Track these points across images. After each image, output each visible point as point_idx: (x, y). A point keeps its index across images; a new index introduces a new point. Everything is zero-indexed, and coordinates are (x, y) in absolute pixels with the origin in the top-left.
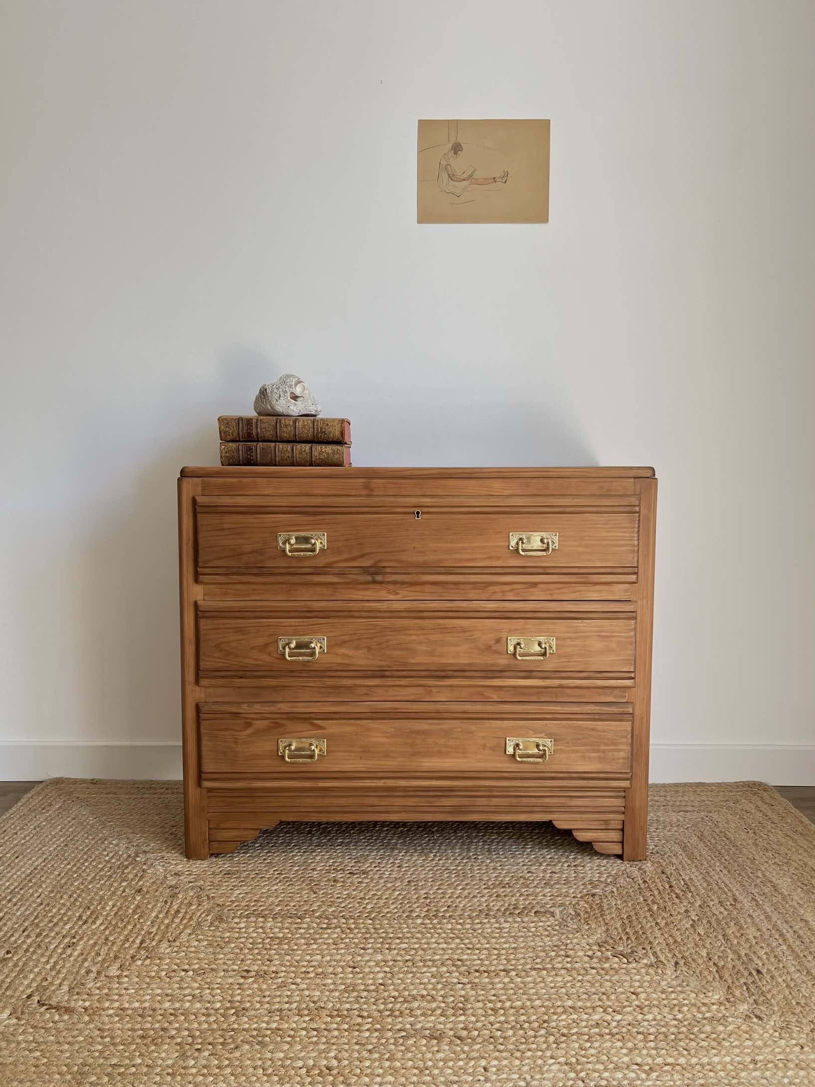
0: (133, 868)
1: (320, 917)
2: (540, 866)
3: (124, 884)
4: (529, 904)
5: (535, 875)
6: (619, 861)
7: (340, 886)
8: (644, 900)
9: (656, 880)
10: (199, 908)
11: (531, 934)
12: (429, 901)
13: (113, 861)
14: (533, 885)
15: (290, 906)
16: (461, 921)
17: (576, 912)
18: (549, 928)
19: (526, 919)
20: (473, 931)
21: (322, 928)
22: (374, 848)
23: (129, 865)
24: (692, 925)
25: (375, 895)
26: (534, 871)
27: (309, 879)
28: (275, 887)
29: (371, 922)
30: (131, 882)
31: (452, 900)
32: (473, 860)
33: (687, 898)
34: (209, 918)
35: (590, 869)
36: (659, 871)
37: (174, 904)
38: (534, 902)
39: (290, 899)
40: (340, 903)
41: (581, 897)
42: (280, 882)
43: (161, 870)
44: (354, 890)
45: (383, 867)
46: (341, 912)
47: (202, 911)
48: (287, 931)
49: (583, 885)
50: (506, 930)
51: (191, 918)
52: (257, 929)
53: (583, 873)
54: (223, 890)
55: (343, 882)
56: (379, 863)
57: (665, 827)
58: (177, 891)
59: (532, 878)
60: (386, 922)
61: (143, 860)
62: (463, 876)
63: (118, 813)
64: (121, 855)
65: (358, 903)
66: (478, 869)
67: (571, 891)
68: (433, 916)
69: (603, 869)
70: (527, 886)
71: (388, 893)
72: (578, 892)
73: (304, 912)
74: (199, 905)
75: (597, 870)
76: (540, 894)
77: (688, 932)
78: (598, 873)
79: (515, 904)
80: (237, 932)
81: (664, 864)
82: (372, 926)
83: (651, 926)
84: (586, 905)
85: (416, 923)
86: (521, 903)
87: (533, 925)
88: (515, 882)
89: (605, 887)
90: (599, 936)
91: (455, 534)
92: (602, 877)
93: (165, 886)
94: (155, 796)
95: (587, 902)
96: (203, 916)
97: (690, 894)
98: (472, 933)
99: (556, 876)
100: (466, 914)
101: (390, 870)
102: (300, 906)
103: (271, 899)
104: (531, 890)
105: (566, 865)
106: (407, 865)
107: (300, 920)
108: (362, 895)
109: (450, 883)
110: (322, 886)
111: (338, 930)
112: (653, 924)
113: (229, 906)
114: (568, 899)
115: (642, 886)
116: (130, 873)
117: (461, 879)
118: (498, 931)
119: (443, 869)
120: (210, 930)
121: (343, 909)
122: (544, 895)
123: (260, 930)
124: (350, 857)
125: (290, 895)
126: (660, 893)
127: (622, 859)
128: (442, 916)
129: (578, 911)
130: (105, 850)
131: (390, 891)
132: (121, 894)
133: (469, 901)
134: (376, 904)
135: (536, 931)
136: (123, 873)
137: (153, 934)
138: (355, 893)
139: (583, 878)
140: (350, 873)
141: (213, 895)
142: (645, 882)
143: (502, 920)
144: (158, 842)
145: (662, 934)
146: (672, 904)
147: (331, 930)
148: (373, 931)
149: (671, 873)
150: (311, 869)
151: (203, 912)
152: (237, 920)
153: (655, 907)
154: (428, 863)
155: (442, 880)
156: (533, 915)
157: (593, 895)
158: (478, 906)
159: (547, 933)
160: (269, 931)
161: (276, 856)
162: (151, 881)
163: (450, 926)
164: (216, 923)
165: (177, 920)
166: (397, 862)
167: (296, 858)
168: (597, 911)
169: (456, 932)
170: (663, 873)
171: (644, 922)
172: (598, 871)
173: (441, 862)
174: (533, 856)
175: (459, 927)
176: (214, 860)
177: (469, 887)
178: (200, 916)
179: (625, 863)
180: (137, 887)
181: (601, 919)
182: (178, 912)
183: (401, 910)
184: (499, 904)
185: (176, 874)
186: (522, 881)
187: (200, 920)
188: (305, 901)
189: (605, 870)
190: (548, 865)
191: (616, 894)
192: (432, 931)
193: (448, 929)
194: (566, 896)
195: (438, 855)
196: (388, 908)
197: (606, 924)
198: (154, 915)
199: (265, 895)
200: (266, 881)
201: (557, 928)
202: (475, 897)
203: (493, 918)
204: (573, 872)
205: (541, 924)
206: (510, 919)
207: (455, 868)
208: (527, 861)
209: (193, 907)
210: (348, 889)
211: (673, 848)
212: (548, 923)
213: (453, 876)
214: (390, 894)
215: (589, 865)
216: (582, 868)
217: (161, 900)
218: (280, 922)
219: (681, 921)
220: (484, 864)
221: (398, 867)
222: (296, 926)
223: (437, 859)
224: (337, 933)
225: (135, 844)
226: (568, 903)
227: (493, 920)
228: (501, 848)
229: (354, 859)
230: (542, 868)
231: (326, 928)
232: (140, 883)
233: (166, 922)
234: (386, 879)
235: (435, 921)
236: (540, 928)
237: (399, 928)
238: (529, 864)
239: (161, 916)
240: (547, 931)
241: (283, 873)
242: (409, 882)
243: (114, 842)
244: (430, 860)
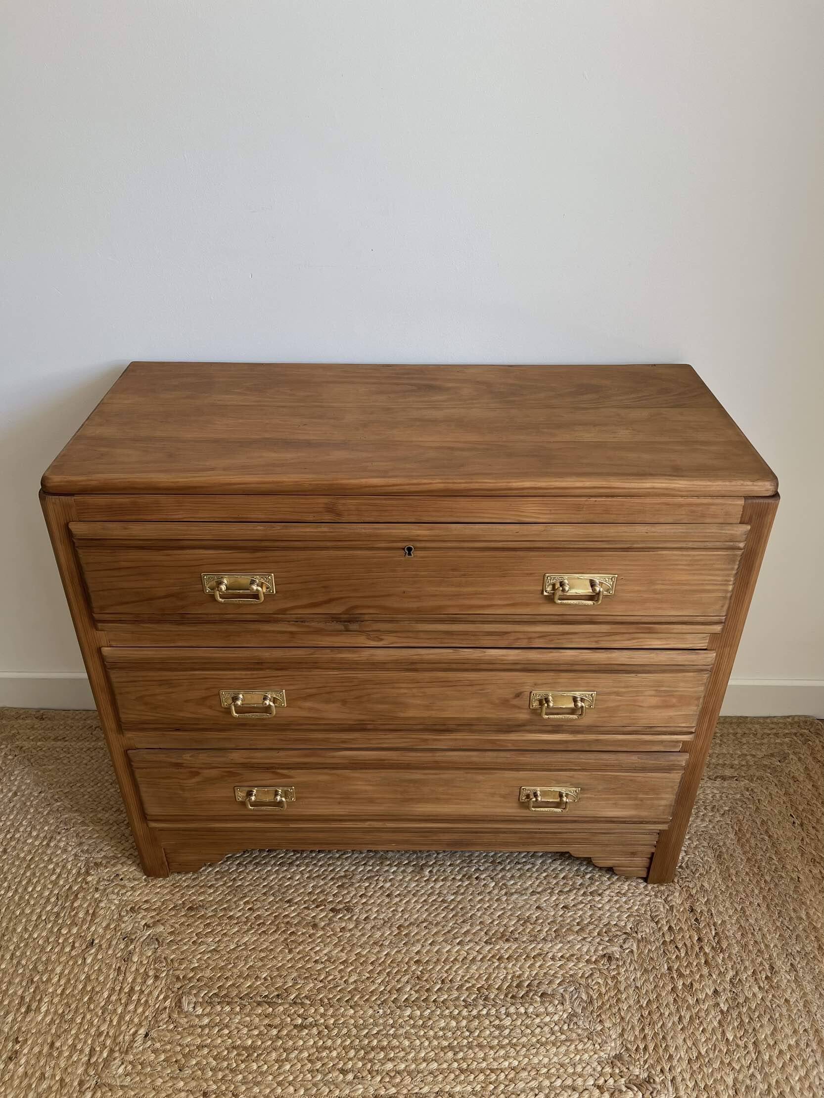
0: (84, 898)
1: (294, 1003)
3: (74, 930)
6: (643, 885)
7: (320, 937)
10: (156, 983)
12: (421, 968)
13: (61, 882)
15: (260, 978)
16: (456, 1012)
21: (296, 1026)
22: (360, 858)
23: (79, 891)
25: (360, 955)
27: (285, 920)
28: (245, 939)
29: (352, 1012)
30: (81, 927)
31: (448, 966)
32: (474, 882)
34: (168, 1003)
35: (609, 901)
37: (127, 974)
39: (261, 963)
40: (319, 972)
41: (595, 962)
42: (251, 925)
43: (116, 902)
44: (336, 945)
45: (371, 897)
46: (319, 991)
47: (160, 988)
48: (256, 1032)
51: (146, 1003)
52: (222, 1028)
53: (600, 909)
54: (185, 944)
55: (323, 928)
56: (366, 888)
58: (132, 946)
60: (370, 1012)
61: (95, 881)
62: (462, 915)
63: (68, 780)
64: (70, 871)
65: (339, 972)
66: (479, 901)
67: (585, 949)
68: (424, 1001)
69: (623, 900)
71: (375, 951)
72: (592, 950)
73: (276, 993)
74: (156, 977)
75: (616, 902)
78: (618, 909)
80: (199, 1035)
82: (353, 1022)
85: (404, 1017)
87: (537, 1020)
89: (624, 940)
92: (622, 919)
93: (119, 935)
95: (601, 974)
96: (161, 998)
100: (463, 997)
101: (379, 902)
102: (271, 979)
103: (240, 965)
105: (581, 892)
106: (398, 892)
107: (271, 1010)
108: (344, 957)
109: (447, 930)
110: (299, 936)
111: (315, 1031)
113: (190, 980)
114: (581, 966)
115: (667, 937)
116: (81, 907)
117: (459, 921)
119: (440, 900)
120: (168, 1030)
121: (321, 985)
123: (226, 1032)
124: (333, 874)
125: (262, 954)
126: (686, 952)
127: (647, 881)
128: (435, 1001)
129: (591, 992)
130: (50, 860)
132: (70, 951)
133: (467, 970)
134: (360, 974)
135: (541, 1034)
136: (72, 907)
137: (104, 1035)
138: (336, 951)
139: (600, 919)
140: (332, 910)
141: (172, 956)
142: (670, 928)
144: (113, 842)
147: (307, 1031)
148: (354, 1032)
149: (701, 912)
150: (287, 901)
151: (161, 991)
152: (199, 1010)
153: (681, 984)
154: (423, 887)
155: (437, 924)
156: (539, 1000)
157: (609, 958)
158: (477, 980)
159: (553, 1038)
160: (235, 1032)
161: (248, 874)
162: (104, 925)
163: (442, 1023)
164: (175, 1016)
165: (131, 1007)
166: (387, 885)
167: (271, 878)
168: (612, 994)
169: (449, 1035)
170: (692, 910)
171: (666, 1015)
173: (437, 886)
175: (453, 1024)
176: (176, 878)
177: (467, 940)
178: (158, 997)
179: (650, 886)
180: (89, 937)
181: (616, 1010)
182: (132, 990)
183: (388, 988)
185: (132, 910)
187: (157, 1007)
188: (278, 969)
189: (626, 903)
192: (422, 1033)
193: (440, 1030)
194: (578, 959)
195: (434, 870)
196: (373, 982)
197: (622, 1020)
198: (105, 995)
199: (234, 956)
200: (235, 925)
202: (473, 960)
204: (589, 905)
205: (547, 1019)
206: (512, 1010)
207: (453, 898)
209: (149, 982)
210: (328, 944)
213: (451, 915)
214: (376, 954)
215: (607, 892)
217: (114, 967)
218: (249, 1015)
220: (486, 891)
221: (388, 896)
222: (267, 1021)
223: (434, 879)
224: (313, 1037)
225: (86, 848)
229: (338, 880)
231: (302, 1027)
233: (119, 1010)
234: (373, 923)
235: (426, 1013)
239: (113, 998)
241: (256, 907)
242: (398, 928)
243: (62, 844)
244: (425, 881)
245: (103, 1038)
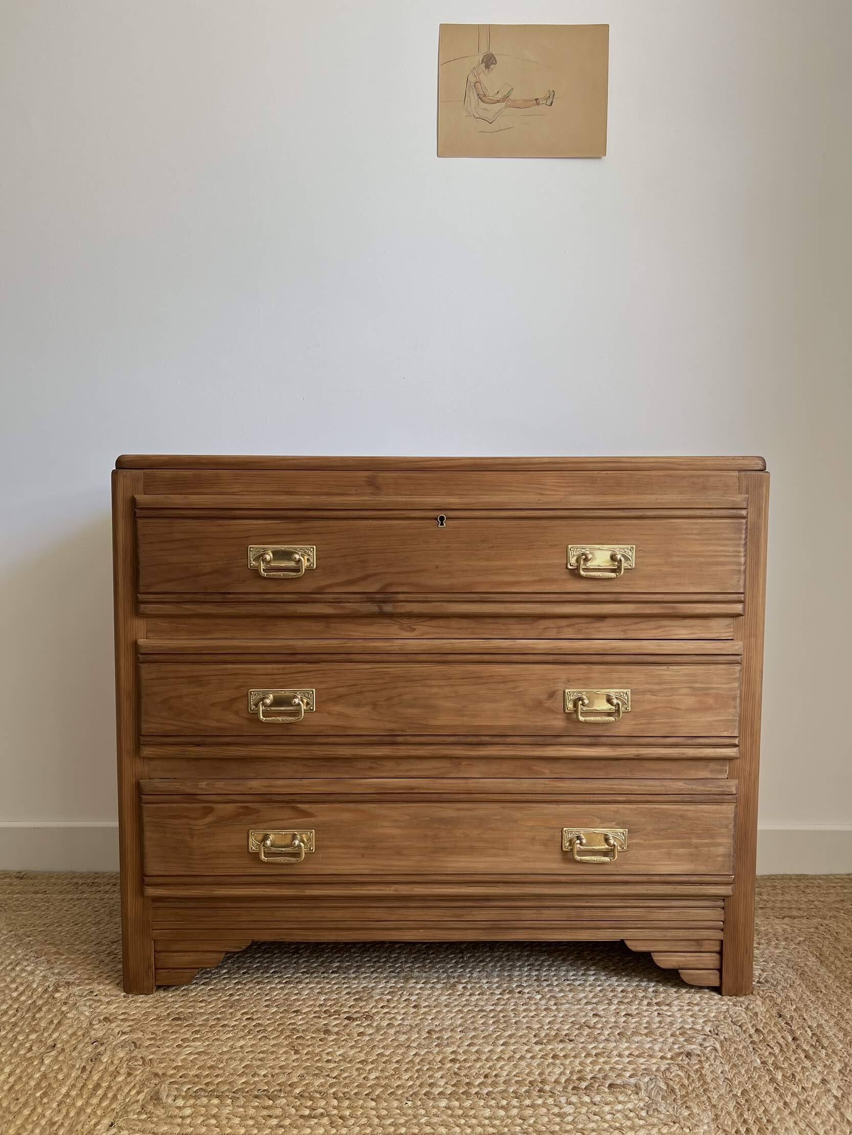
0: (49, 1010)
1: (301, 1096)
2: (609, 1004)
3: (33, 1036)
4: (600, 1070)
5: (604, 1020)
6: (717, 997)
7: (333, 1041)
8: (762, 1063)
9: (773, 1029)
10: (129, 1080)
11: (606, 1125)
12: (457, 1065)
13: (23, 998)
14: (603, 1038)
15: (259, 1075)
16: (504, 1102)
17: (668, 1085)
18: (632, 1114)
19: (597, 1099)
20: (521, 1121)
21: (302, 1117)
22: (382, 976)
23: (43, 1005)
24: (836, 1107)
25: (381, 1055)
26: (602, 1013)
27: (291, 1027)
28: (242, 1043)
29: (373, 1104)
30: (42, 1034)
31: (491, 1064)
32: (517, 995)
33: (820, 1059)
34: (141, 1097)
35: (679, 1010)
36: (774, 1013)
37: (94, 1073)
38: (607, 1067)
39: (259, 1063)
40: (332, 1070)
41: (672, 1058)
42: (249, 1032)
43: (87, 1014)
44: (352, 1047)
45: (394, 1007)
46: (331, 1086)
47: (132, 1084)
48: (251, 1122)
49: (672, 1035)
50: (570, 1119)
51: (115, 1097)
52: (208, 1119)
53: (669, 1016)
54: (168, 1047)
55: (337, 1033)
56: (388, 1001)
57: (769, 941)
58: (102, 1048)
59: (600, 1026)
60: (396, 1104)
61: (64, 997)
62: (505, 1022)
63: (44, 922)
64: (35, 990)
65: (357, 1069)
66: (525, 1010)
67: (657, 1048)
68: (463, 1093)
69: (696, 1008)
70: (595, 1039)
71: (400, 1052)
72: (666, 1048)
73: (278, 1088)
74: (129, 1074)
75: (688, 1010)
76: (615, 1053)
77: (832, 1119)
78: (691, 1016)
79: (579, 1072)
80: (179, 1125)
81: (779, 1001)
82: (374, 1112)
83: (778, 1108)
84: (680, 1073)
85: (438, 1107)
86: (588, 1069)
87: (607, 1108)
88: (577, 1032)
89: (704, 1040)
90: (706, 1127)
91: (492, 547)
92: (698, 1024)
93: (87, 1040)
94: (98, 896)
95: (681, 1067)
96: (133, 1092)
97: (824, 1051)
98: (520, 1125)
99: (634, 1021)
100: (511, 1091)
101: (403, 1011)
102: (273, 1076)
103: (234, 1064)
104: (601, 1046)
105: (645, 1002)
106: (427, 1004)
107: (271, 1102)
108: (362, 1056)
109: (487, 1034)
110: (307, 1040)
111: (325, 1120)
112: (781, 1104)
113: (171, 1076)
114: (654, 1061)
115: (756, 1038)
116: (44, 1018)
117: (501, 1026)
118: (558, 1120)
119: (477, 1009)
120: (139, 1120)
121: (334, 1080)
122: (620, 1055)
123: (213, 1121)
124: (348, 990)
125: (262, 1055)
126: (781, 1050)
127: (720, 993)
128: (477, 1093)
129: (671, 1083)
130: (13, 981)
131: (403, 1050)
132: (25, 1054)
133: (515, 1066)
134: (382, 1071)
135: (613, 1120)
136: (34, 1018)
137: (57, 1125)
138: (353, 1052)
139: (671, 1024)
140: (348, 1018)
141: (151, 1057)
142: (757, 1030)
143: (563, 1100)
144: (89, 967)
145: (795, 1123)
146: (802, 1068)
147: (316, 1120)
148: (376, 1121)
149: (792, 1017)
150: (294, 1012)
151: (134, 1087)
152: (180, 1102)
153: (779, 1076)
154: (455, 1000)
155: (475, 1029)
156: (607, 1090)
157: (689, 1055)
158: (527, 1075)
159: (629, 1123)
160: (225, 1122)
161: (248, 990)
162: (70, 1032)
163: (487, 1112)
164: (150, 1107)
165: (95, 1101)
166: (414, 998)
167: (275, 994)
168: (698, 1084)
169: (497, 1122)
170: (780, 1016)
171: (768, 1101)
172: (690, 1013)
173: (474, 998)
174: (599, 988)
175: (502, 1113)
176: (162, 995)
177: (513, 1041)
178: (128, 1093)
179: (726, 998)
180: (50, 1042)
181: (704, 1098)
182: (97, 1086)
183: (418, 1083)
184: (558, 1071)
185: (106, 1019)
186: (586, 1031)
187: (127, 1100)
188: (281, 1067)
189: (700, 1011)
190: (620, 1003)
191: (720, 1054)
192: (463, 1121)
193: (485, 1118)
194: (650, 1056)
195: (469, 986)
196: (399, 1078)
197: (714, 1106)
198: (64, 1090)
199: (226, 1057)
200: (229, 1032)
201: (643, 1113)
202: (522, 1058)
203: (550, 1096)
204: (656, 1013)
205: (620, 1107)
206: (574, 1099)
207: (492, 1008)
208: (591, 995)
209: (120, 1079)
210: (343, 1046)
211: (787, 975)
212: (630, 1106)
213: (491, 1022)
214: (402, 1054)
215: (676, 1002)
216: (667, 1007)
217: (77, 1066)
218: (242, 1107)
219: (818, 1099)
220: (532, 1002)
221: (415, 1007)
222: (265, 1112)
223: (468, 993)
224: (324, 1126)
225: (56, 971)
226: (654, 1069)
227: (550, 1101)
228: (554, 976)
229: (354, 994)
230: (613, 1007)
231: (310, 1117)
232: (55, 1036)
233: (79, 1103)
234: (398, 1029)
235: (468, 1104)
236: (618, 1115)
237: (415, 1117)
238: (594, 1000)
239: (73, 1093)
240: (629, 1119)
241: (255, 1017)
242: (429, 1032)
243: (29, 968)
244: (459, 995)
245: (55, 1128)
